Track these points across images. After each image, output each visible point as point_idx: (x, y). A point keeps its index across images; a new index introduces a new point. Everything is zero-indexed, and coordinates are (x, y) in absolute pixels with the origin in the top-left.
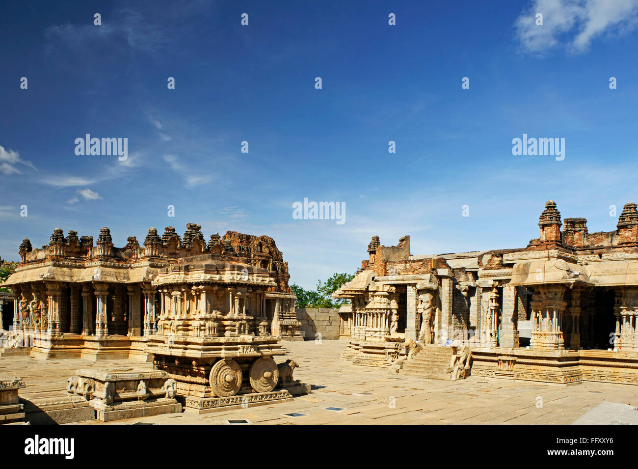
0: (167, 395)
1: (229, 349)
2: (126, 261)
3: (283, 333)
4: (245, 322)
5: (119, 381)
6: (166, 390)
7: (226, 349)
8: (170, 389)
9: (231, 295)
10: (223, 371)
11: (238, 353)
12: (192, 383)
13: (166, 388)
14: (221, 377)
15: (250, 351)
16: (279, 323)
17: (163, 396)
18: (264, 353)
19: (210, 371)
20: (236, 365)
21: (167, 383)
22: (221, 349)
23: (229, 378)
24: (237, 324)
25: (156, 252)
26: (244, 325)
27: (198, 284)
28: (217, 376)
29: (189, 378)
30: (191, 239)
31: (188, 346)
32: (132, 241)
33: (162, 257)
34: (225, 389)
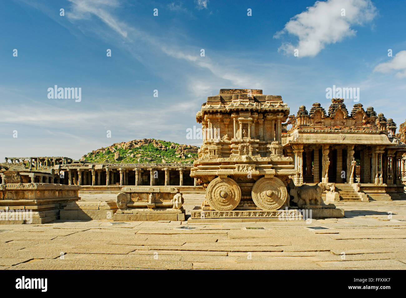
0: (174, 207)
1: (226, 168)
2: (286, 132)
4: (248, 144)
5: (134, 193)
9: (234, 121)
10: (218, 187)
13: (174, 201)
14: (216, 193)
15: (247, 169)
17: (171, 207)
18: (267, 173)
20: (233, 182)
21: (175, 197)
22: (218, 168)
24: (239, 146)
25: (304, 122)
26: (247, 147)
30: (334, 110)
32: (292, 118)
33: (309, 126)
34: (221, 203)
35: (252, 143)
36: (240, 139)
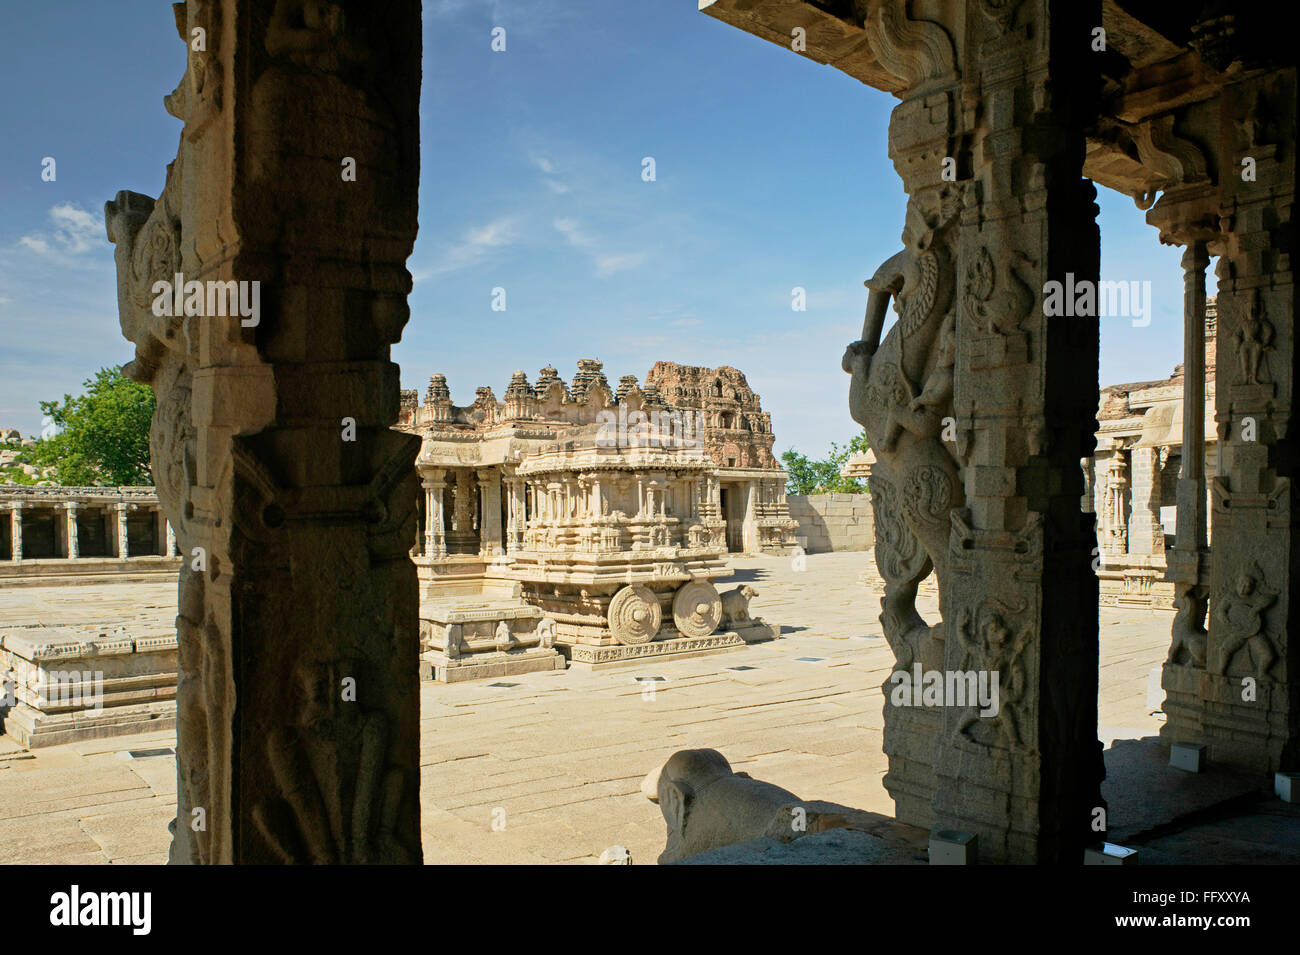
0: (542, 643)
1: (640, 570)
2: (474, 429)
3: (765, 543)
4: (664, 527)
5: (468, 623)
6: (540, 635)
7: (633, 570)
8: (547, 634)
9: (640, 486)
10: (629, 603)
11: (653, 576)
12: (582, 625)
13: (540, 632)
14: (627, 614)
15: (673, 572)
16: (756, 524)
17: (535, 644)
19: (608, 604)
20: (650, 594)
21: (541, 625)
22: (626, 571)
23: (639, 615)
24: (652, 530)
25: (525, 411)
26: (664, 531)
27: (587, 471)
28: (620, 612)
29: (577, 617)
30: (585, 386)
31: (573, 568)
32: (485, 394)
33: (536, 420)
34: (632, 631)
35: (669, 524)
36: (649, 518)
